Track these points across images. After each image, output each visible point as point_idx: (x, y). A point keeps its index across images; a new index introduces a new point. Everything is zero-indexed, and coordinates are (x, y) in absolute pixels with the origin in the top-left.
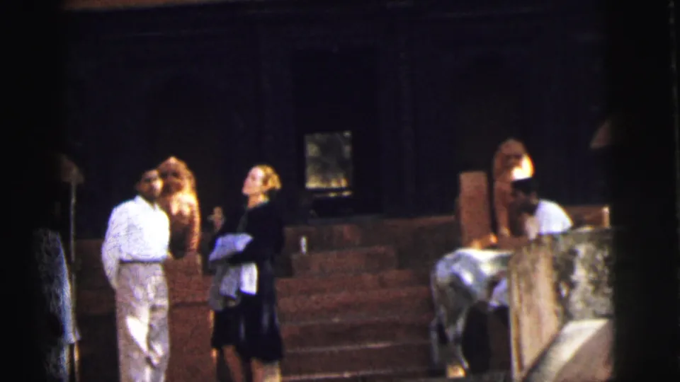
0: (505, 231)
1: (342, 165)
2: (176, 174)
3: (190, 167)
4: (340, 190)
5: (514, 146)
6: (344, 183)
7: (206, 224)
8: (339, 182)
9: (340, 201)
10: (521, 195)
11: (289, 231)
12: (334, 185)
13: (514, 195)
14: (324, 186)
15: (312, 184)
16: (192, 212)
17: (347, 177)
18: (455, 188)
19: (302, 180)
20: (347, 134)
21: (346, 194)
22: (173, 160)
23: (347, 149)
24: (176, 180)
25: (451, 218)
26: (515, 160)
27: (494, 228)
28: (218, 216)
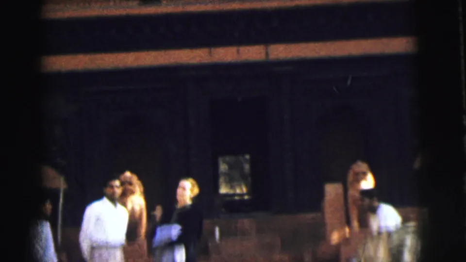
0: (355, 224)
1: (243, 178)
2: (131, 184)
3: (140, 178)
4: (242, 195)
5: (362, 166)
6: (245, 190)
7: (150, 217)
8: (241, 189)
9: (242, 202)
10: (367, 201)
11: (206, 223)
12: (238, 191)
13: (362, 200)
14: (231, 192)
15: (223, 190)
16: (141, 210)
17: (247, 186)
18: (321, 195)
19: (217, 187)
20: (248, 157)
21: (246, 197)
22: (128, 174)
23: (247, 167)
24: (130, 187)
25: (319, 214)
26: (362, 176)
27: (348, 223)
28: (158, 212)
